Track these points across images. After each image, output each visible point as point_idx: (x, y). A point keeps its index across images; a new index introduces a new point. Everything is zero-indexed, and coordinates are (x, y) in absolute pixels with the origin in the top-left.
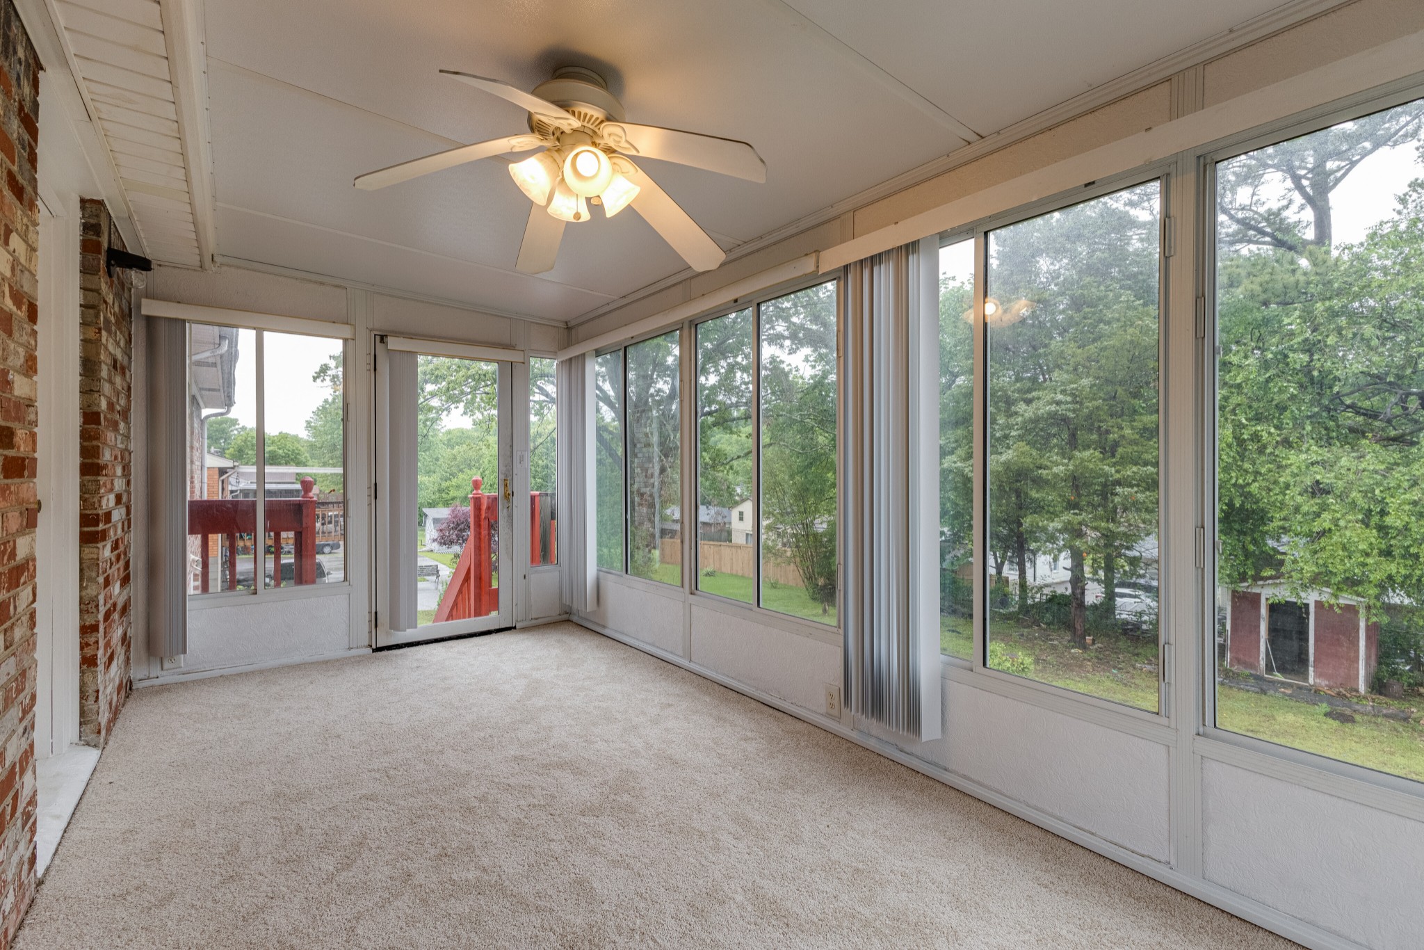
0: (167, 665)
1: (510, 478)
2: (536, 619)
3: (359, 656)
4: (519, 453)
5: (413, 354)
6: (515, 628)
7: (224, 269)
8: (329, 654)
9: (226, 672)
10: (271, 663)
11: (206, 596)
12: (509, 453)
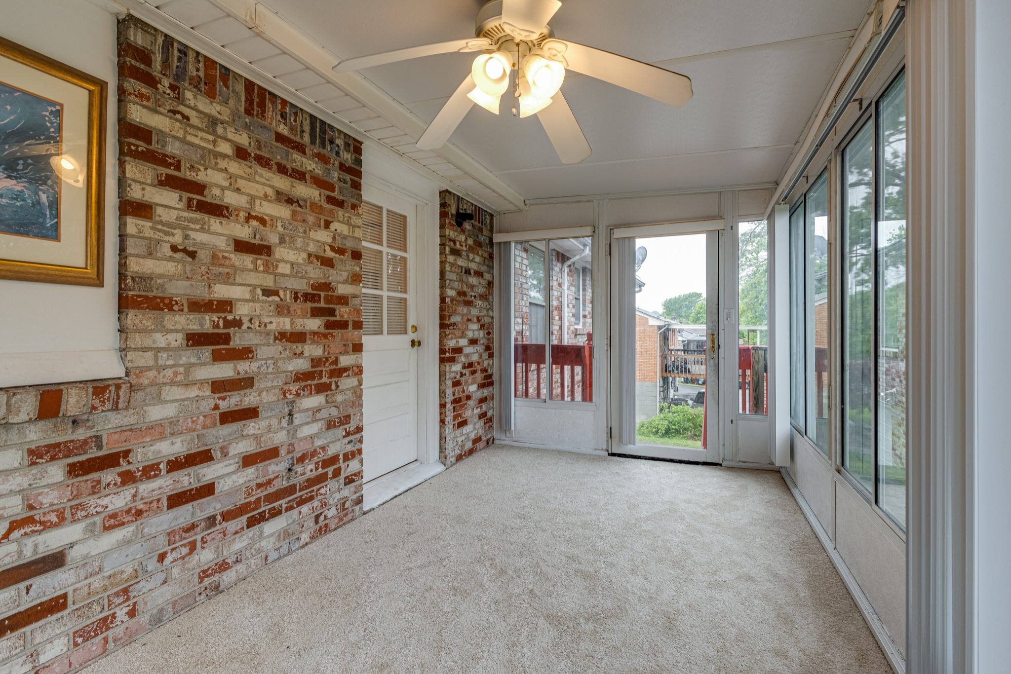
0: (508, 435)
1: (716, 333)
2: (745, 462)
3: (599, 456)
4: (726, 311)
5: (632, 239)
6: (721, 465)
7: (531, 207)
8: (583, 450)
9: (531, 446)
10: (552, 446)
11: (538, 400)
12: (716, 311)
